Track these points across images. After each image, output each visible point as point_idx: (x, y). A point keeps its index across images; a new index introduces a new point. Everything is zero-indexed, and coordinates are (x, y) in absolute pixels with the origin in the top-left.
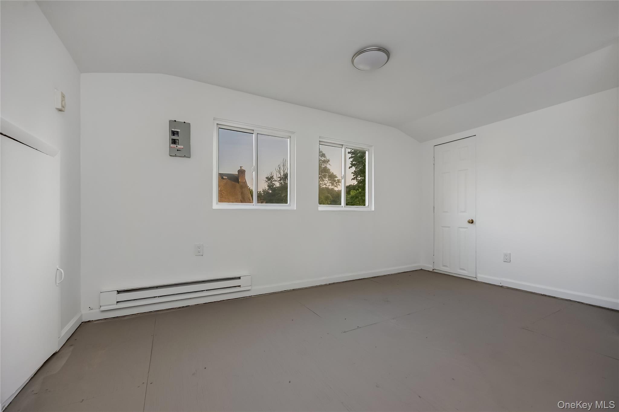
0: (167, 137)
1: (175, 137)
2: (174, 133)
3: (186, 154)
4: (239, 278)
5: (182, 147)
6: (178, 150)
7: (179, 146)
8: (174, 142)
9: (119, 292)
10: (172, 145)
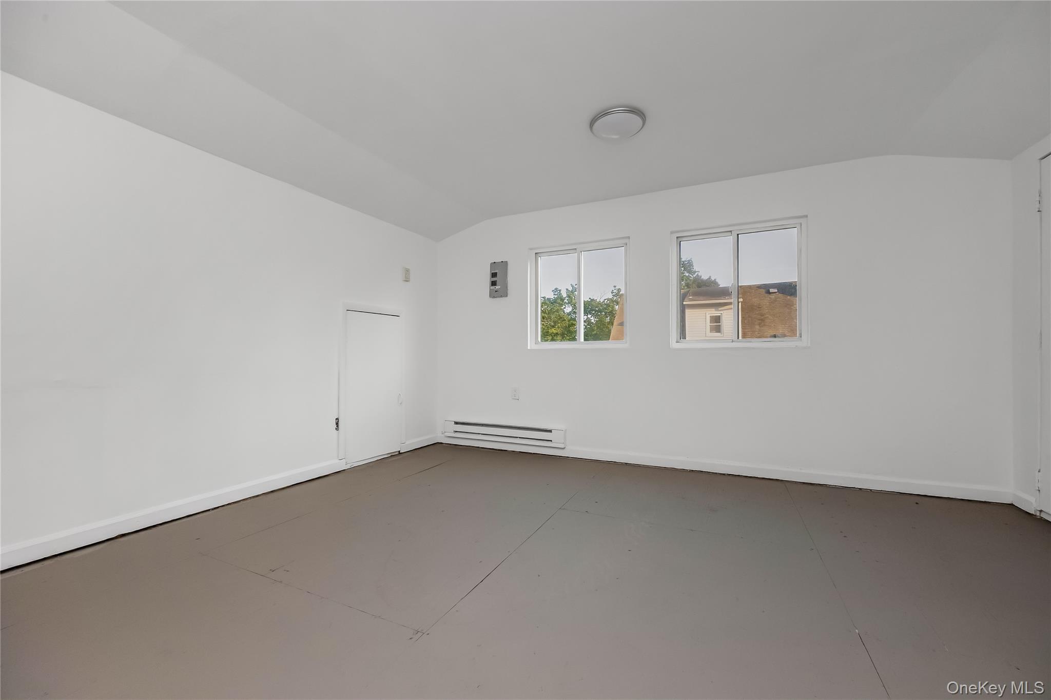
0: (488, 279)
1: (494, 279)
2: (494, 275)
3: (503, 293)
4: (550, 431)
5: (500, 287)
6: (496, 291)
7: (497, 287)
8: (494, 283)
9: (456, 423)
10: (492, 288)
